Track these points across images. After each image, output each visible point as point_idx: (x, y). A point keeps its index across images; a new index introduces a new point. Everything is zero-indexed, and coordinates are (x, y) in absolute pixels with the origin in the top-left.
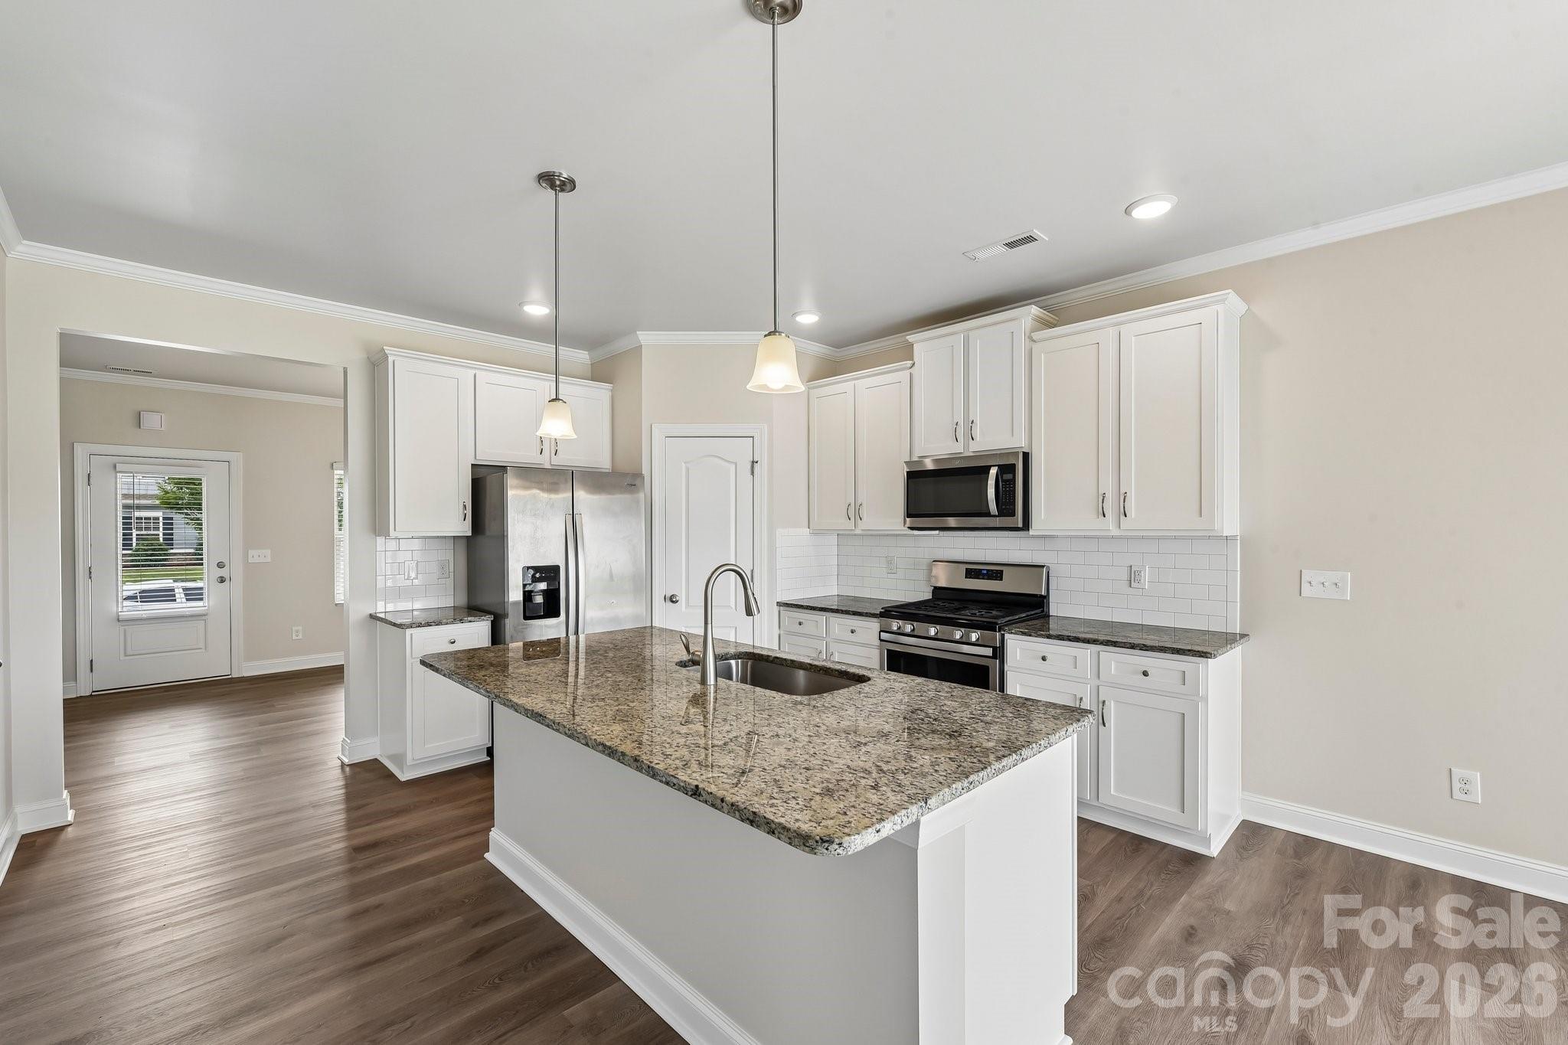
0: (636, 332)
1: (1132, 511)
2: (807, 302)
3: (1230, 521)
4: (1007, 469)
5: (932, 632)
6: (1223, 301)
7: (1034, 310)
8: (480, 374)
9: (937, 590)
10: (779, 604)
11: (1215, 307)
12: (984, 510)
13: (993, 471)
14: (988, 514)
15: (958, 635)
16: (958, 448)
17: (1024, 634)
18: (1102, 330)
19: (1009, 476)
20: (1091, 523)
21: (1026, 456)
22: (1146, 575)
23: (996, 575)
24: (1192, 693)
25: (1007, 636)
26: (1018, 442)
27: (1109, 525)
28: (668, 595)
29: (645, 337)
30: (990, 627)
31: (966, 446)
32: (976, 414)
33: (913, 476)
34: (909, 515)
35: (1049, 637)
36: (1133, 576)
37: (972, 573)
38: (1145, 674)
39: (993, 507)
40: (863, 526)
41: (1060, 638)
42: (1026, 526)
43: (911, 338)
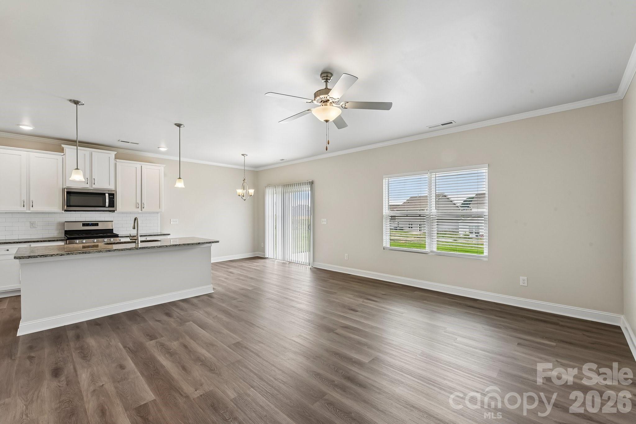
1: (145, 207)
7: (115, 153)
12: (102, 205)
13: (107, 195)
14: (104, 207)
16: (88, 186)
18: (137, 165)
19: (112, 197)
23: (96, 224)
26: (112, 188)
27: (139, 210)
31: (91, 186)
32: (95, 177)
33: (68, 193)
34: (67, 206)
37: (85, 225)
39: (107, 205)
42: (116, 210)
43: (63, 146)
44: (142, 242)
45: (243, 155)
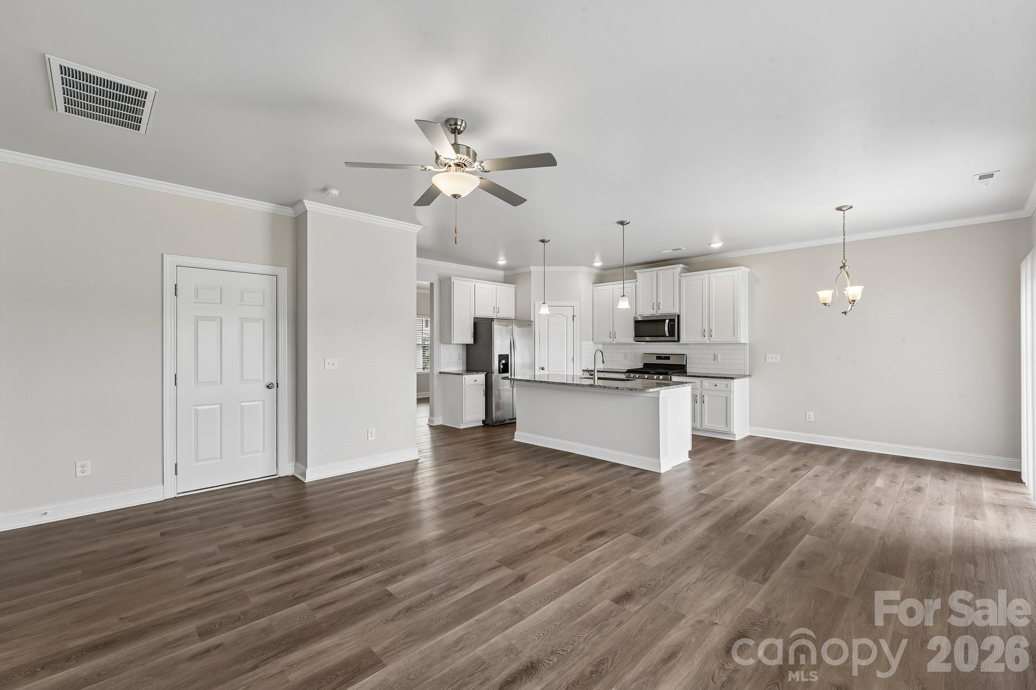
0: (529, 266)
1: (713, 336)
2: (597, 258)
3: (744, 337)
4: (672, 321)
5: (646, 376)
6: (740, 269)
7: (681, 266)
8: (476, 284)
9: (645, 364)
10: (583, 370)
11: (739, 271)
12: (663, 335)
13: (667, 321)
14: (665, 336)
15: (655, 377)
16: (654, 312)
17: (678, 376)
18: (704, 275)
19: (673, 323)
20: (700, 339)
21: (679, 316)
22: (719, 357)
23: (668, 358)
24: (729, 391)
25: (672, 377)
26: (676, 311)
27: (706, 340)
28: (541, 367)
29: (532, 268)
30: (667, 374)
31: (657, 311)
32: (661, 301)
33: (637, 322)
34: (635, 336)
35: (686, 376)
36: (715, 357)
37: (659, 358)
38: (716, 385)
39: (667, 334)
40: (616, 341)
41: (690, 376)
42: (679, 340)
43: (635, 271)
44: (599, 378)
45: (839, 209)
